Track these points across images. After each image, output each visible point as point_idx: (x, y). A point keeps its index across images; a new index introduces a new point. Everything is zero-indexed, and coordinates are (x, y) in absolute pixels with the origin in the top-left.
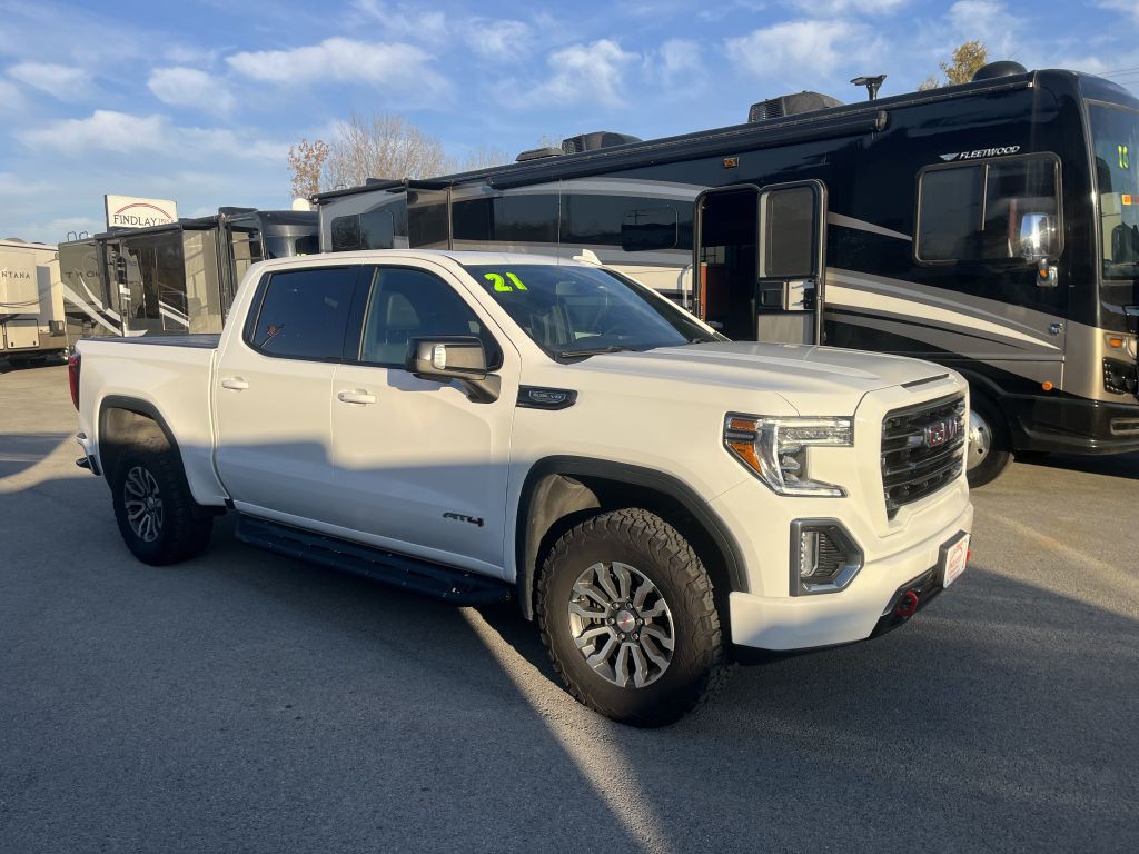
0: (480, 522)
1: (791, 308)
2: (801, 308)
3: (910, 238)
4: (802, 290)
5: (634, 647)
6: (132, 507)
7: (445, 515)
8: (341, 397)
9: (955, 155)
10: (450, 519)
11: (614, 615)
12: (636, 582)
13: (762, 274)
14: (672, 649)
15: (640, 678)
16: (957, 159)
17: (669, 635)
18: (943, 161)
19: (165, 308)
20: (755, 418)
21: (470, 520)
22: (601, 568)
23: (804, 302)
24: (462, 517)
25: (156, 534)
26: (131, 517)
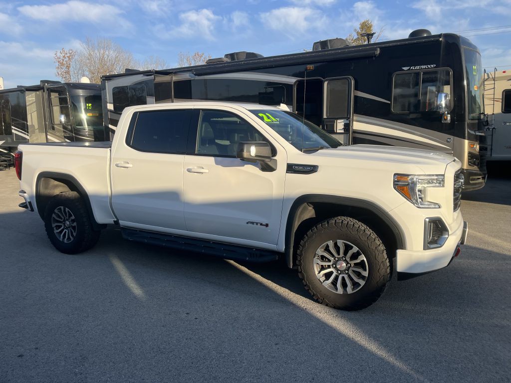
0: (267, 225)
1: (338, 131)
2: (342, 131)
3: (389, 102)
4: (343, 123)
5: (346, 276)
6: (56, 226)
7: (247, 223)
8: (189, 171)
9: (408, 68)
10: (249, 224)
11: (335, 263)
12: (348, 248)
13: (325, 116)
14: (367, 276)
15: (350, 290)
16: (409, 69)
17: (365, 270)
18: (403, 70)
19: (15, 130)
20: (408, 175)
21: (261, 224)
22: (331, 244)
23: (344, 129)
24: (257, 224)
25: (72, 239)
26: (56, 231)
